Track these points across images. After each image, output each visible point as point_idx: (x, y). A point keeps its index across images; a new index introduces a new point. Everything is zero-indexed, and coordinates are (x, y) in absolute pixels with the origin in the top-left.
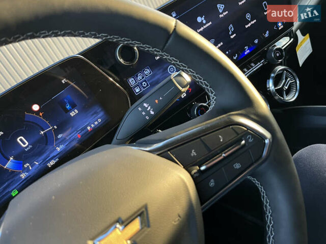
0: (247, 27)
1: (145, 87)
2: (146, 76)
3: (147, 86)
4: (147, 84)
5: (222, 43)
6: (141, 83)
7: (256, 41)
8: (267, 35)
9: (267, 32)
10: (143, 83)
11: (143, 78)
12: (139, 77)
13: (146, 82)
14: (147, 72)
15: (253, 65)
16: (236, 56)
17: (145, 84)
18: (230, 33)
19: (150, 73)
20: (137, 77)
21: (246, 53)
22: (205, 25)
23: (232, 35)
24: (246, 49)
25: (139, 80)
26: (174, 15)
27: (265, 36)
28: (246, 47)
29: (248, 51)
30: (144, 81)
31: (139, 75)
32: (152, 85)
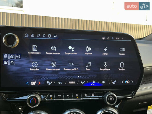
0: (101, 69)
1: (11, 64)
2: (16, 58)
3: (13, 64)
4: (14, 63)
5: (77, 69)
6: (10, 61)
7: (104, 82)
8: (114, 83)
9: (115, 81)
11: (14, 58)
12: (12, 57)
13: (14, 62)
14: (18, 56)
15: (93, 95)
16: (84, 83)
17: (12, 62)
18: (87, 66)
19: (20, 58)
20: (10, 55)
21: (92, 85)
22: (72, 52)
23: (88, 68)
24: (93, 83)
25: (10, 58)
26: (55, 37)
27: (112, 82)
28: (94, 81)
29: (94, 85)
30: (13, 60)
31: (12, 56)
32: (16, 65)
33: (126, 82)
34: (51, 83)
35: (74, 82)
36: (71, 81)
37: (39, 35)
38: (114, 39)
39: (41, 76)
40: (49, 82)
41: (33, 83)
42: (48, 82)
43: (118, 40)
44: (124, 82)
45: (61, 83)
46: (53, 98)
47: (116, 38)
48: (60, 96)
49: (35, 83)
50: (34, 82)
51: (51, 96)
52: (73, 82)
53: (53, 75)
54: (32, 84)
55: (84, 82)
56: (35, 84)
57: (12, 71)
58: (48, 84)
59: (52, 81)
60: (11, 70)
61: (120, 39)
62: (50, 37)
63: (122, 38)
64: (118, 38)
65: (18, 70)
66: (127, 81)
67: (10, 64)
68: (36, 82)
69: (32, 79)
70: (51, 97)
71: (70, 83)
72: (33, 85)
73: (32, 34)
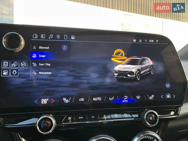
1: (14, 75)
2: (21, 67)
3: (15, 75)
4: (17, 73)
6: (12, 70)
7: (138, 97)
9: (153, 96)
10: (14, 71)
12: (14, 65)
13: (17, 71)
14: (24, 64)
15: (126, 115)
16: (113, 99)
17: (15, 72)
19: (26, 67)
20: (12, 63)
21: (123, 101)
24: (125, 98)
25: (12, 66)
26: (72, 38)
27: (149, 98)
28: (126, 96)
29: (127, 101)
30: (16, 70)
31: (15, 63)
32: (21, 77)
33: (167, 97)
34: (69, 101)
35: (100, 99)
36: (96, 97)
37: (51, 36)
38: (148, 41)
39: (55, 90)
40: (66, 99)
41: (44, 101)
42: (64, 99)
43: (152, 42)
44: (164, 96)
45: (82, 100)
46: (72, 121)
47: (150, 41)
48: (82, 118)
49: (46, 101)
50: (46, 99)
51: (70, 118)
52: (98, 98)
53: (72, 89)
54: (42, 103)
55: (113, 97)
56: (46, 103)
57: (15, 85)
58: (65, 101)
59: (70, 98)
60: (14, 83)
61: (155, 41)
62: (66, 38)
63: (157, 41)
64: (153, 41)
65: (23, 83)
66: (168, 95)
67: (12, 74)
68: (48, 100)
69: (43, 95)
70: (70, 120)
71: (94, 99)
72: (44, 104)
73: (43, 35)
